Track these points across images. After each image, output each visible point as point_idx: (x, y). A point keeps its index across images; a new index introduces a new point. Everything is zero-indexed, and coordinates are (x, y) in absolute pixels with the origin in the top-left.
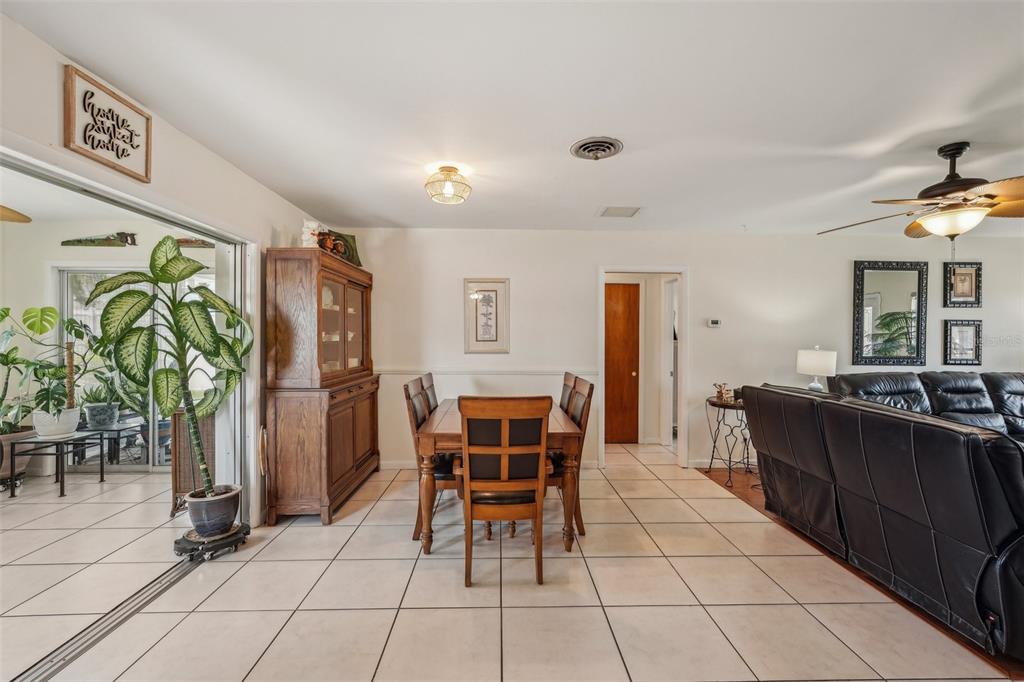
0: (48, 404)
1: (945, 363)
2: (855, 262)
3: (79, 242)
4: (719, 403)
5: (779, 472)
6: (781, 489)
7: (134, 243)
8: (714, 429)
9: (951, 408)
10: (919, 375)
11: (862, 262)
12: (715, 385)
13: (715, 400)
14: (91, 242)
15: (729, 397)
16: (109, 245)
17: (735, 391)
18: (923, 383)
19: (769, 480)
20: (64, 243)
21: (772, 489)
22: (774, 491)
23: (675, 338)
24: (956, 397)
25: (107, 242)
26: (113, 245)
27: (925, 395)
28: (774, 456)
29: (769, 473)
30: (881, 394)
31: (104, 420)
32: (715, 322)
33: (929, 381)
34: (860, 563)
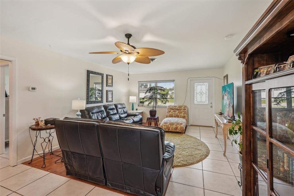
1: (107, 102)
2: (87, 70)
4: (37, 128)
5: (74, 157)
6: (75, 165)
8: (34, 141)
9: (110, 114)
10: (103, 106)
11: (89, 71)
12: (34, 119)
13: (34, 127)
15: (42, 124)
17: (45, 120)
18: (104, 108)
19: (69, 161)
21: (70, 166)
22: (71, 166)
23: (6, 96)
24: (111, 111)
27: (105, 112)
28: (72, 150)
29: (69, 159)
30: (95, 113)
32: (34, 89)
33: (105, 107)
34: (112, 186)
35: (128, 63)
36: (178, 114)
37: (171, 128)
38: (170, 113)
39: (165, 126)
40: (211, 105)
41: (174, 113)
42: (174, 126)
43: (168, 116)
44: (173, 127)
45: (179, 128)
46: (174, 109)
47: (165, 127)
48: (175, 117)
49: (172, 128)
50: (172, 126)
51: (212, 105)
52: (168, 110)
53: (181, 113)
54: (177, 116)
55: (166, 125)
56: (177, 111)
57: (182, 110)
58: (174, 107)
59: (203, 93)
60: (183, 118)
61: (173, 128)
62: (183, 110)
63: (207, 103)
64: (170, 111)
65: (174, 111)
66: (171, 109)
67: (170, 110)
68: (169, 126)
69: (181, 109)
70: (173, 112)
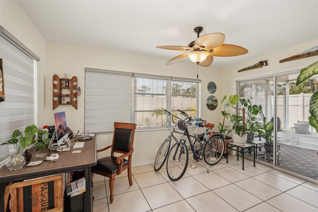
0: (239, 132)
3: (244, 70)
7: (267, 64)
14: (249, 68)
16: (256, 68)
20: (239, 71)
25: (255, 67)
26: (258, 68)
31: (250, 138)
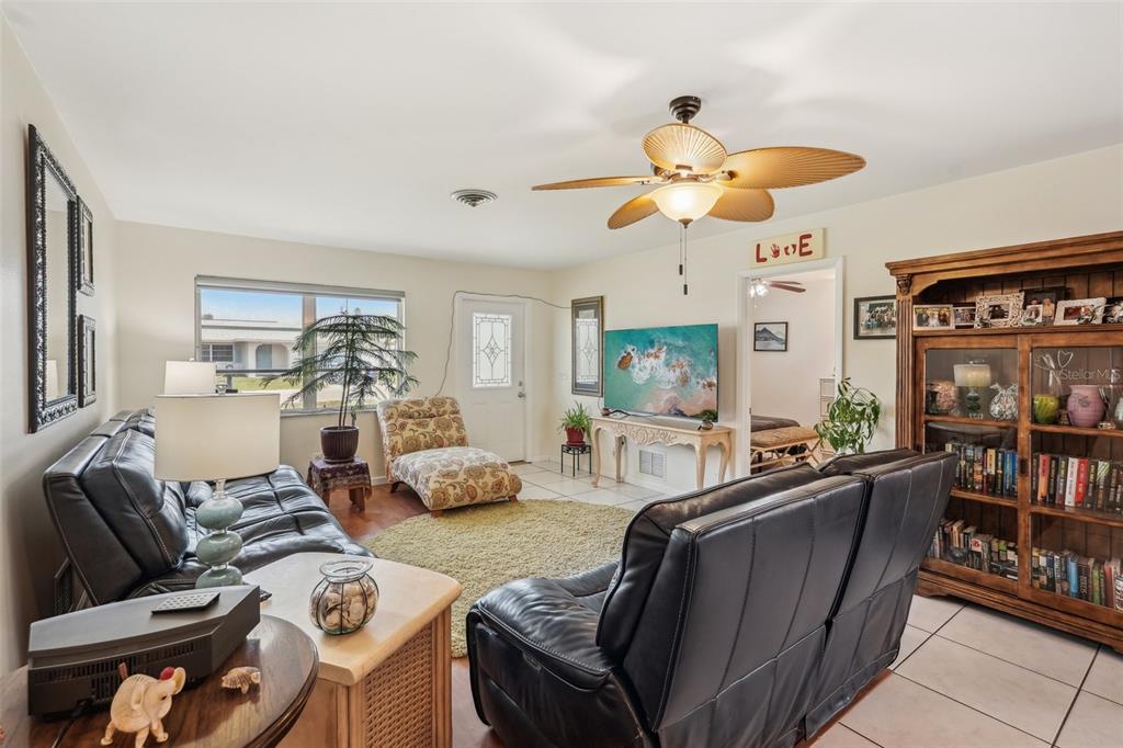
35: (686, 222)
36: (439, 433)
37: (479, 491)
38: (407, 433)
39: (455, 488)
40: (519, 389)
41: (421, 430)
42: (489, 480)
43: (400, 446)
44: (485, 484)
45: (506, 482)
46: (416, 414)
47: (458, 490)
48: (428, 447)
49: (482, 489)
50: (481, 480)
51: (524, 389)
52: (392, 421)
53: (448, 427)
54: (439, 443)
55: (459, 483)
56: (432, 424)
57: (446, 416)
58: (416, 408)
59: (496, 351)
60: (459, 445)
61: (489, 488)
62: (452, 416)
63: (508, 383)
64: (403, 427)
65: (419, 425)
66: (402, 415)
67: (401, 420)
68: (471, 482)
69: (445, 413)
70: (415, 428)
